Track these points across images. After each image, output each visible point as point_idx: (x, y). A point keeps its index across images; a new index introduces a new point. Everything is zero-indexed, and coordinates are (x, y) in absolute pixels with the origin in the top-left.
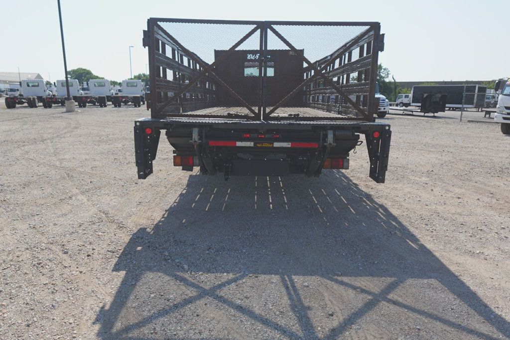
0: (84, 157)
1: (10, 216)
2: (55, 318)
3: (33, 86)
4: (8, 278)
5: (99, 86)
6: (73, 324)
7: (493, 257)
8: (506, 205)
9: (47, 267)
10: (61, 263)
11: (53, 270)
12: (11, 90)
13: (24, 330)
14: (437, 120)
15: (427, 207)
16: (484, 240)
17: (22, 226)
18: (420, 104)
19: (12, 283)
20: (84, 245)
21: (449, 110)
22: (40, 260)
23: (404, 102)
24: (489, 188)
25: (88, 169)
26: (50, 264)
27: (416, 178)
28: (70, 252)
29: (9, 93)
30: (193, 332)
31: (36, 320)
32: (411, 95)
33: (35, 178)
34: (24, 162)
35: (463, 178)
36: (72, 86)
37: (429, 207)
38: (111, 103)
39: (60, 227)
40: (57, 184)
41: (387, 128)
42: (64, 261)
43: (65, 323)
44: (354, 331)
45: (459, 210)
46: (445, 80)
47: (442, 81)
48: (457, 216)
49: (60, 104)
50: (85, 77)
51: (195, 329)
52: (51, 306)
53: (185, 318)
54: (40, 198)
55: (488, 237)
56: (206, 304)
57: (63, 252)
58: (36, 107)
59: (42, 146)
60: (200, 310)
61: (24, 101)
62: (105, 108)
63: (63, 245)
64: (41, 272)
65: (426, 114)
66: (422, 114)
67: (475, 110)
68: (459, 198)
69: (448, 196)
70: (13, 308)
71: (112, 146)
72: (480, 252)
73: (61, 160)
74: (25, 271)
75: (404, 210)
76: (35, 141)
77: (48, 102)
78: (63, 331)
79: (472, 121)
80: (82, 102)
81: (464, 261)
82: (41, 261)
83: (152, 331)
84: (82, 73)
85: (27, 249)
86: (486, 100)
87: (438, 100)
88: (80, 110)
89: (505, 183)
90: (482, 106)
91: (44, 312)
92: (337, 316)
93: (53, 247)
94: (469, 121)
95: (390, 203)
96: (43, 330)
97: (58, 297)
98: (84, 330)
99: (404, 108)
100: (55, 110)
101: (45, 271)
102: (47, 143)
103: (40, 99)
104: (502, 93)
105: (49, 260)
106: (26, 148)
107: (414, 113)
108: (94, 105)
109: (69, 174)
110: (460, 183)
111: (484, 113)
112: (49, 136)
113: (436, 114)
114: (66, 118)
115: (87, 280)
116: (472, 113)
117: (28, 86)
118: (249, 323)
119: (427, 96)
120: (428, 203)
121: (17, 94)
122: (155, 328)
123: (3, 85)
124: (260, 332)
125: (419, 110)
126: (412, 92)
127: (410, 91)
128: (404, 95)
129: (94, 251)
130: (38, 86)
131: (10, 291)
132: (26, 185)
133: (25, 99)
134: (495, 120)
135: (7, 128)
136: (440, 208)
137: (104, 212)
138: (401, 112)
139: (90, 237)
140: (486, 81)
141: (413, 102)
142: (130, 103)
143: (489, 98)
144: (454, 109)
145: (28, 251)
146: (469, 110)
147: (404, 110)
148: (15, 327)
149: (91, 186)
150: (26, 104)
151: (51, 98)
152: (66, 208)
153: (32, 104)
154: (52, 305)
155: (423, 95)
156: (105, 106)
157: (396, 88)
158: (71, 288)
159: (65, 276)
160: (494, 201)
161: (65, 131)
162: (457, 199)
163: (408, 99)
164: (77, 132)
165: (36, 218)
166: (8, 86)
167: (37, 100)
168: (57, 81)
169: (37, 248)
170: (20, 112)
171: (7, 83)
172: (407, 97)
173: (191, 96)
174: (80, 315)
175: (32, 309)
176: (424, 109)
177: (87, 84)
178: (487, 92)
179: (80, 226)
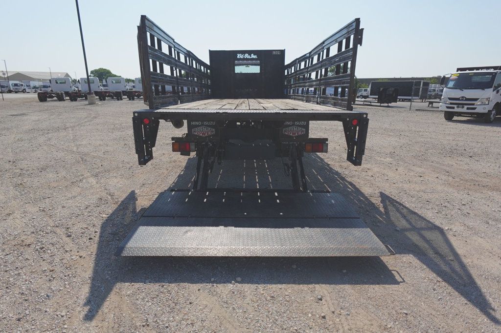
0: (98, 142)
1: (24, 199)
2: (48, 310)
3: (60, 83)
4: (9, 265)
5: (116, 83)
6: (65, 317)
7: (461, 233)
8: (462, 182)
9: (49, 251)
10: (63, 247)
11: (54, 255)
12: (44, 87)
13: (13, 326)
14: (391, 109)
15: (394, 185)
16: (449, 216)
17: (32, 209)
18: (377, 97)
19: (11, 270)
20: (87, 228)
21: (399, 101)
22: (43, 244)
23: (363, 95)
24: (445, 168)
25: (101, 154)
26: (52, 248)
27: (382, 159)
28: (73, 235)
29: (43, 89)
30: (186, 323)
31: (28, 313)
32: (369, 89)
33: (52, 163)
34: (45, 148)
35: (420, 158)
36: (93, 83)
37: (396, 185)
38: (126, 97)
39: (68, 209)
40: (71, 168)
41: (365, 116)
42: (66, 245)
43: (57, 315)
44: (344, 318)
45: (423, 188)
46: (396, 77)
47: (393, 77)
48: (422, 193)
49: (84, 98)
50: (105, 75)
51: (188, 319)
52: (45, 296)
53: (178, 307)
54: (54, 181)
55: (453, 213)
56: (199, 290)
57: (67, 235)
58: (64, 100)
59: (63, 133)
60: (193, 297)
61: (53, 95)
62: (121, 101)
63: (68, 228)
64: (42, 257)
65: (382, 105)
66: (379, 104)
67: (420, 101)
68: (421, 176)
69: (411, 174)
70: (8, 298)
71: (124, 133)
72: (448, 229)
73: (78, 146)
74: (27, 256)
75: (376, 188)
76: (58, 129)
77: (74, 96)
78: (54, 325)
79: (419, 110)
80: (102, 96)
81: (436, 238)
82: (44, 246)
83: (144, 324)
84: (103, 72)
85: (33, 233)
86: (429, 93)
87: (391, 93)
88: (100, 103)
89: (457, 162)
90: (426, 98)
91: (38, 303)
92: (326, 301)
93: (58, 230)
94: (417, 110)
95: (362, 182)
96: (33, 325)
97: (55, 285)
98: (76, 323)
99: (363, 99)
100: (80, 103)
101: (46, 256)
102: (69, 130)
103: (67, 94)
104: (446, 87)
105: (52, 244)
106: (50, 135)
107: (372, 104)
108: (113, 98)
109: (83, 158)
110: (419, 163)
111: (428, 103)
112: (71, 125)
113: (390, 105)
114: (88, 109)
115: (85, 265)
116: (418, 103)
117: (57, 83)
118: (241, 311)
119: (383, 89)
120: (395, 181)
121: (49, 90)
122: (147, 320)
123: (38, 82)
124: (252, 321)
125: (377, 101)
126: (370, 86)
127: (368, 86)
128: (363, 89)
129: (96, 234)
130: (65, 83)
131: (8, 279)
132: (43, 169)
133: (54, 94)
134: (440, 109)
135: (37, 118)
136: (406, 186)
137: (110, 195)
138: (362, 103)
139: (94, 219)
140: (428, 78)
141: (371, 95)
142: (142, 97)
143: (430, 92)
144: (403, 100)
145: (33, 235)
146: (415, 101)
147: (365, 101)
148: (6, 322)
149: (101, 169)
150: (55, 98)
151: (76, 93)
152: (76, 190)
153: (60, 98)
154: (47, 295)
155: (380, 89)
156: (122, 99)
157: (356, 83)
158: (69, 275)
159: (64, 261)
160: (451, 178)
161: (86, 120)
162: (419, 178)
163: (367, 92)
164: (95, 121)
165: (47, 200)
166: (41, 84)
167: (64, 95)
168: (81, 78)
169: (43, 232)
170: (50, 105)
171: (41, 81)
172: (366, 90)
173: (189, 89)
174: (74, 306)
175: (26, 300)
176: (380, 101)
177: (106, 81)
178: (430, 86)
179: (87, 208)
